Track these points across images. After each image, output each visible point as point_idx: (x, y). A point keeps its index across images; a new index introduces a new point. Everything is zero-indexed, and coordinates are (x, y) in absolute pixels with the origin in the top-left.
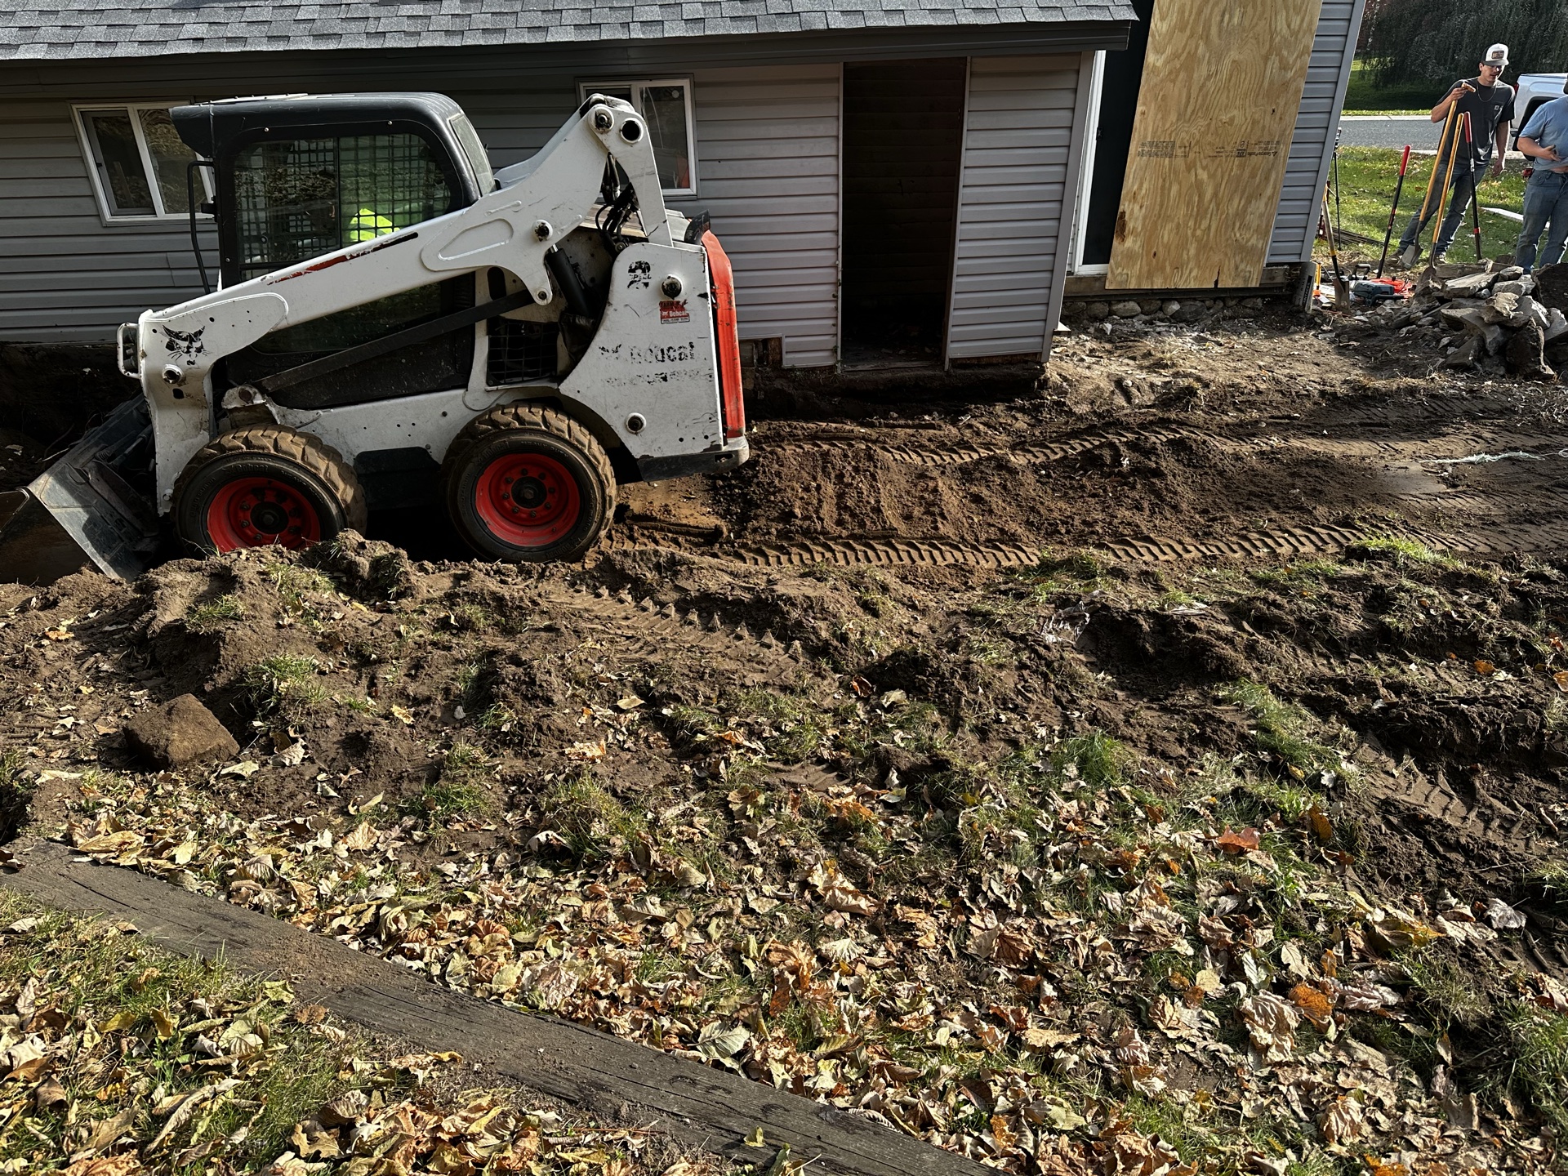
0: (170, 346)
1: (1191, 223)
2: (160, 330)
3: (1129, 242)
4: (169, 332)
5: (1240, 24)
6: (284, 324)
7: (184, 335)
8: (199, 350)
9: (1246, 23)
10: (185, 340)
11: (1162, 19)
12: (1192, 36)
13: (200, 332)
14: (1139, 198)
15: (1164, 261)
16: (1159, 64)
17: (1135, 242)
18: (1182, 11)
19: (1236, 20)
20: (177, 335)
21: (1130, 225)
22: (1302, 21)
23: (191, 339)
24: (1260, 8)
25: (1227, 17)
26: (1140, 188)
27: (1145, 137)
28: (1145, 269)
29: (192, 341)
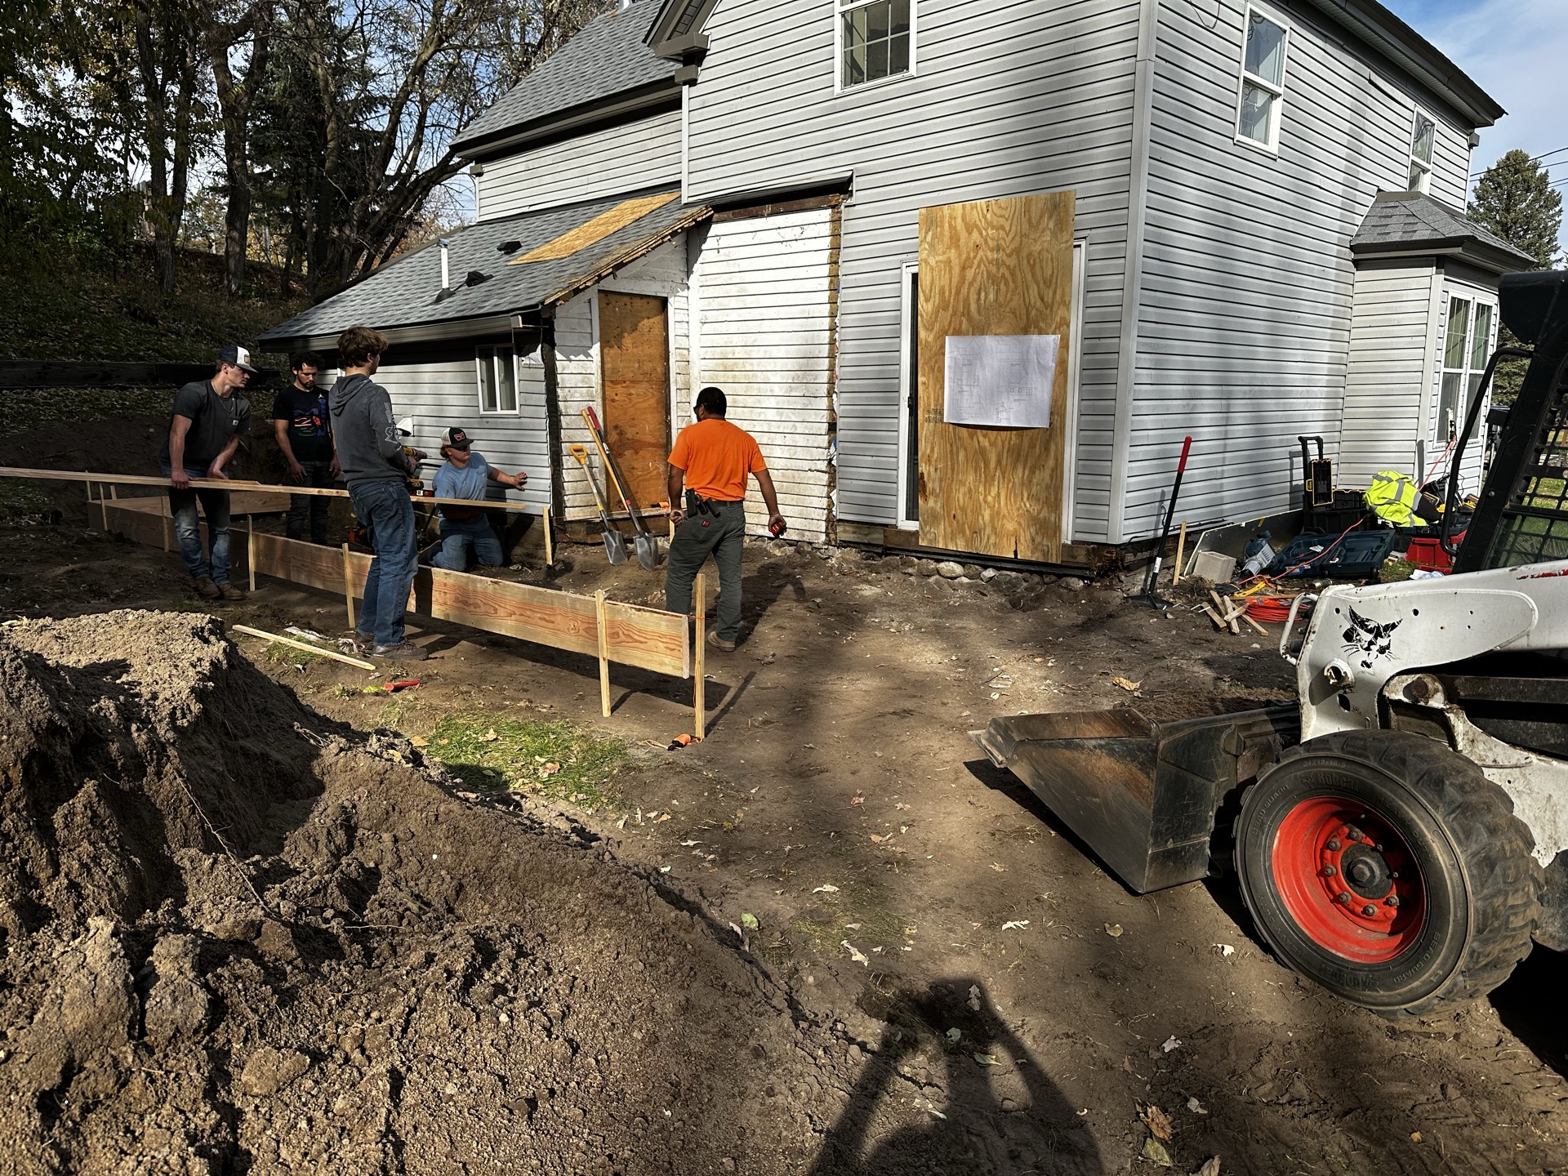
0: (1348, 636)
1: (981, 489)
2: (1345, 611)
3: (931, 503)
4: (1354, 616)
5: (996, 300)
6: (1521, 644)
7: (1371, 625)
8: (1382, 650)
9: (1001, 299)
10: (1370, 631)
11: (927, 300)
12: (954, 314)
13: (1394, 626)
14: (933, 460)
15: (964, 523)
16: (930, 339)
17: (936, 502)
18: (942, 292)
19: (991, 297)
20: (1363, 624)
21: (930, 486)
22: (1055, 293)
23: (1378, 632)
24: (1011, 285)
25: (983, 294)
26: (932, 450)
27: (929, 405)
28: (949, 530)
29: (1378, 635)
